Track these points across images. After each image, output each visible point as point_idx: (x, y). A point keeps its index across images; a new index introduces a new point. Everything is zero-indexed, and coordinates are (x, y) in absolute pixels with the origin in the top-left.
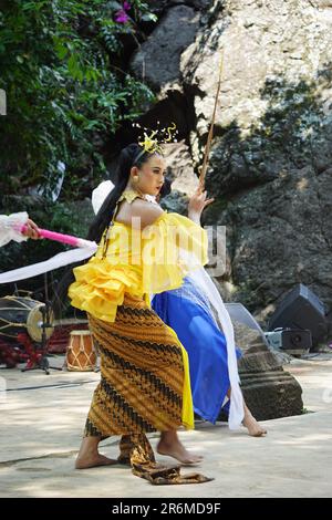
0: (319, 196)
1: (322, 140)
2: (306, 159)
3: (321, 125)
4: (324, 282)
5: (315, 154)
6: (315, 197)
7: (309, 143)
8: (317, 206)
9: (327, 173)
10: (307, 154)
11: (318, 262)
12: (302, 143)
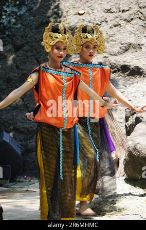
0: (17, 67)
1: (19, 26)
2: (8, 39)
3: (18, 14)
4: (21, 130)
5: (14, 36)
6: (15, 68)
7: (10, 28)
8: (16, 74)
9: (23, 50)
10: (8, 35)
11: (17, 116)
12: (5, 27)
